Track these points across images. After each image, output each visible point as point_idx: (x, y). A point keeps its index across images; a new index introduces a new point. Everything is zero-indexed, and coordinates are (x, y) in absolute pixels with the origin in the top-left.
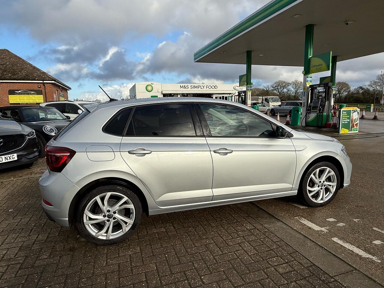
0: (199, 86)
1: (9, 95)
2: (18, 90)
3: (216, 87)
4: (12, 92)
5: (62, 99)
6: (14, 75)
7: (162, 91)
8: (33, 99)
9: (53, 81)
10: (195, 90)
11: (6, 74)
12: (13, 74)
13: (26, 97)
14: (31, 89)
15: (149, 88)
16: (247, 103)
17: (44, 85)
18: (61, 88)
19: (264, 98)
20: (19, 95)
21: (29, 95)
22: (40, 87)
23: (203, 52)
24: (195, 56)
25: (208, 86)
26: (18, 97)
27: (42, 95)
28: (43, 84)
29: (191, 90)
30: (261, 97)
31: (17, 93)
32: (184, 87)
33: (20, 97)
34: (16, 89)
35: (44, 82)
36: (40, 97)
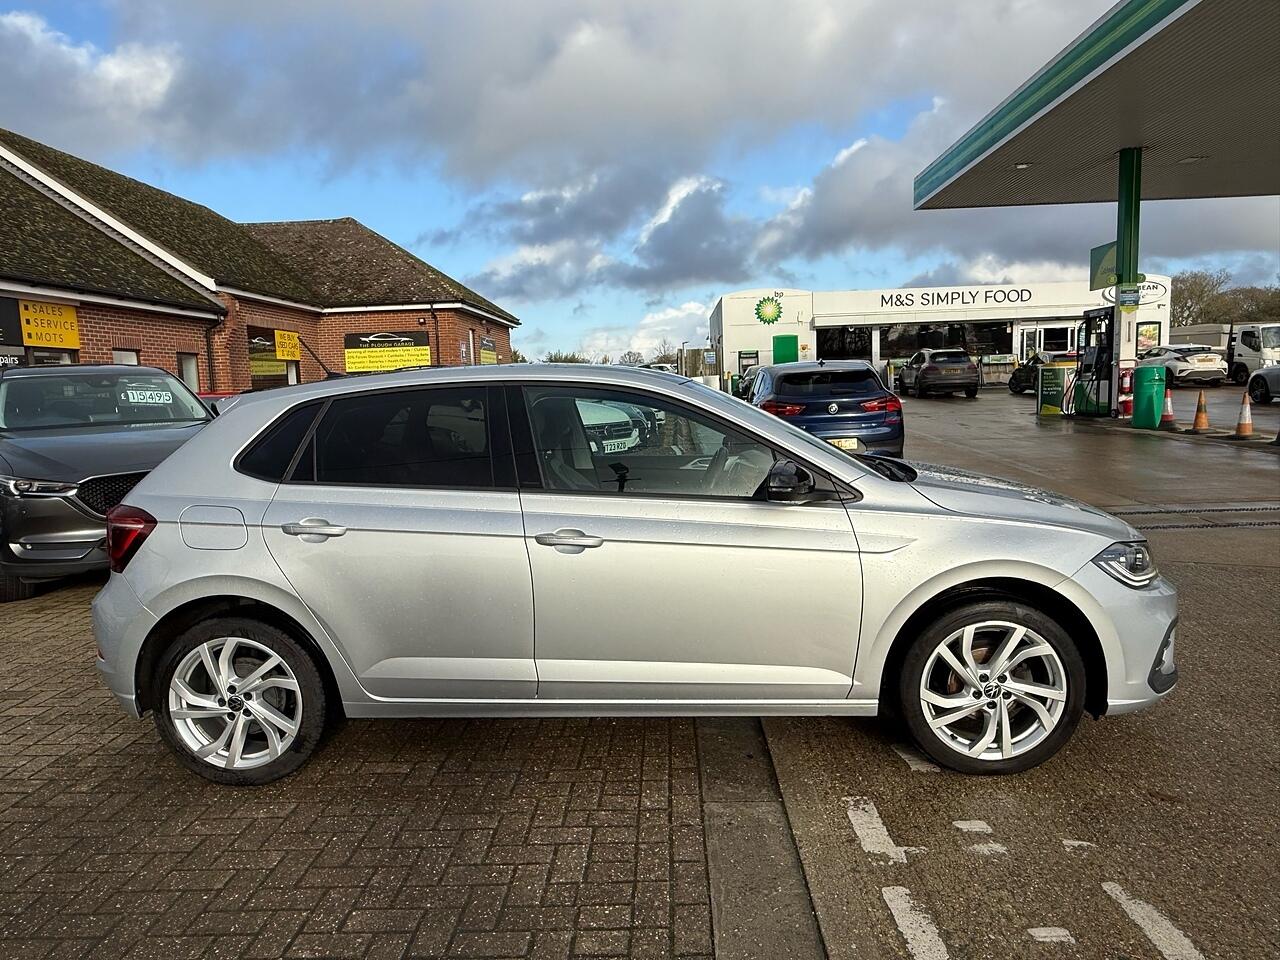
0: (955, 296)
1: (346, 350)
2: (367, 335)
3: (1026, 295)
4: (353, 341)
5: (488, 357)
6: (360, 290)
7: (813, 319)
8: (404, 359)
9: (459, 302)
10: (938, 311)
11: (343, 289)
12: (358, 289)
13: (387, 353)
14: (400, 330)
15: (769, 310)
16: (1118, 354)
17: (435, 317)
18: (484, 322)
19: (1237, 328)
20: (370, 347)
21: (394, 349)
22: (424, 323)
23: (942, 172)
24: (920, 185)
25: (992, 294)
26: (367, 354)
27: (428, 347)
28: (433, 313)
29: (927, 312)
30: (1227, 328)
31: (366, 342)
32: (894, 299)
33: (373, 354)
34: (361, 331)
35: (436, 306)
36: (423, 352)
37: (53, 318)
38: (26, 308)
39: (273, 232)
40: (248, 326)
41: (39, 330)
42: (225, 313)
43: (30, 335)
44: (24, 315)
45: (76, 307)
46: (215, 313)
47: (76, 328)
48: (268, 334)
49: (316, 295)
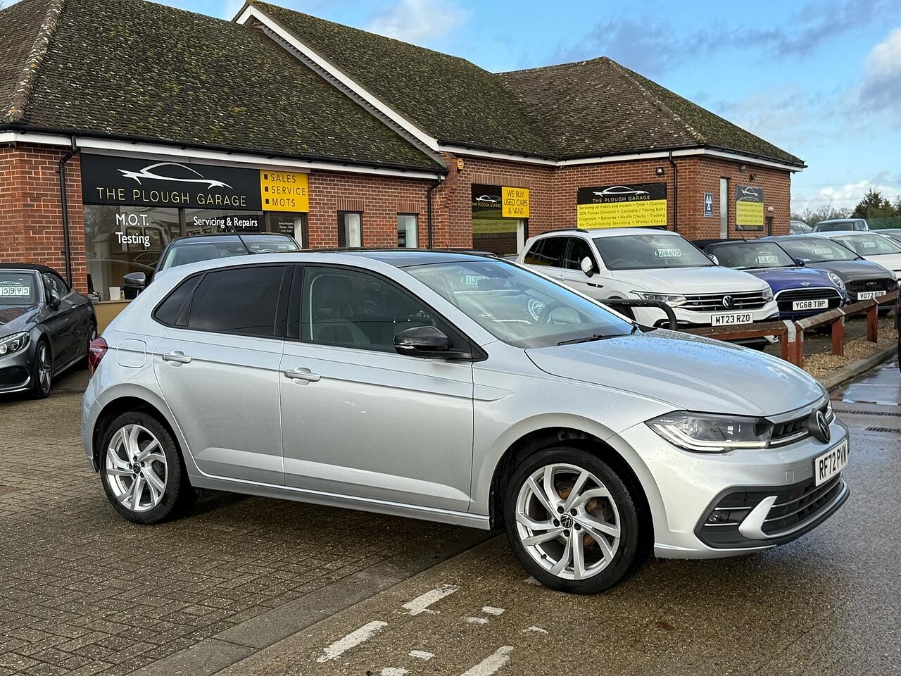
1: (578, 206)
2: (601, 189)
4: (586, 196)
5: (748, 208)
6: (598, 139)
8: (638, 214)
9: (702, 147)
11: (580, 139)
12: (595, 138)
13: (619, 209)
14: (636, 182)
17: (674, 166)
20: (603, 202)
21: (628, 203)
22: (663, 173)
26: (598, 210)
27: (665, 201)
28: (672, 163)
31: (599, 197)
33: (606, 210)
34: (595, 185)
35: (675, 154)
36: (659, 207)
37: (286, 185)
38: (266, 177)
39: (526, 79)
40: (472, 184)
41: (276, 196)
42: (445, 172)
43: (267, 201)
44: (264, 183)
45: (308, 174)
46: (436, 173)
47: (306, 193)
48: (495, 191)
49: (552, 147)
